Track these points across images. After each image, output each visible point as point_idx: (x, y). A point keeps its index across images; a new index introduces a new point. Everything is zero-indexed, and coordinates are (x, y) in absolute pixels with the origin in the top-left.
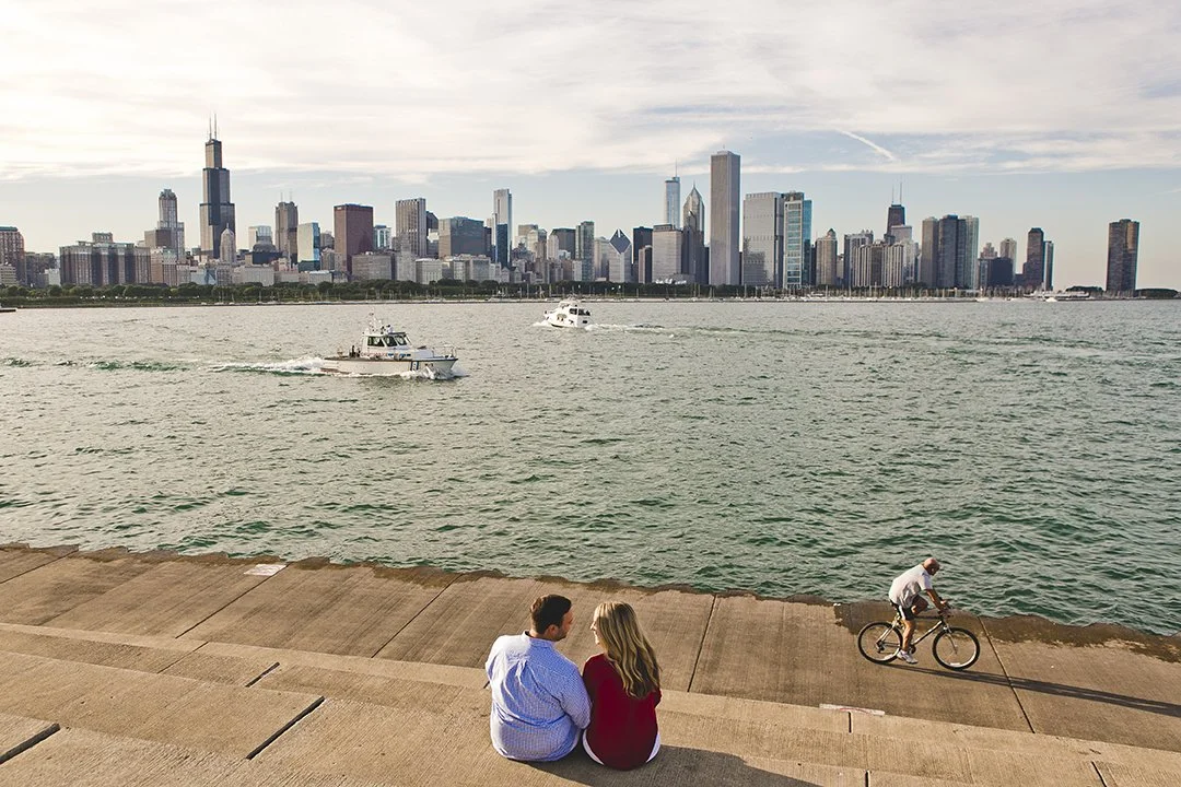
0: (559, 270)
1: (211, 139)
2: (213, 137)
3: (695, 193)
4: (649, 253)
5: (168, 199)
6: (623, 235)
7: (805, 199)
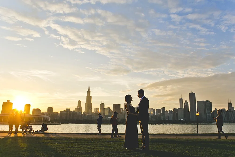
0: (158, 118)
1: (88, 91)
2: (89, 90)
3: (186, 101)
4: (177, 114)
5: (79, 102)
6: (171, 110)
7: (210, 102)
